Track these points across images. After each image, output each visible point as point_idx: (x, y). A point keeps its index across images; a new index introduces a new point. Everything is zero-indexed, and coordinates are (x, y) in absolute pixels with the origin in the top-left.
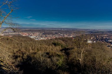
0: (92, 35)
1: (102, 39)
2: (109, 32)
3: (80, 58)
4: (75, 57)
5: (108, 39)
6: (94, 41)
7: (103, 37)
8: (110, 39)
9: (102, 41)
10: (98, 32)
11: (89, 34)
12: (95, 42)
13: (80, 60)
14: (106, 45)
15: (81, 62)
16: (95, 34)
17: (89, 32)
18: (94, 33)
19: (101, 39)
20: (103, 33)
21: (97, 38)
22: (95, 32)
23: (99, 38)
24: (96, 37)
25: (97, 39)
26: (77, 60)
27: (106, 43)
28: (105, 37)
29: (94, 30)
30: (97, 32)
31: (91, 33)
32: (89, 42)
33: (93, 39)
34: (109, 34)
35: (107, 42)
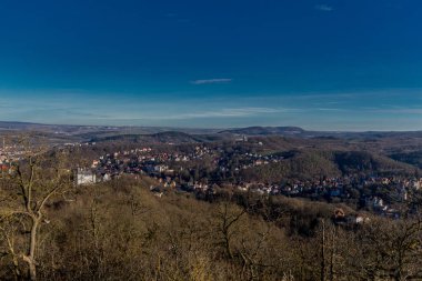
0: (94, 149)
1: (133, 166)
2: (154, 136)
3: (28, 254)
4: (5, 254)
5: (154, 164)
6: (103, 175)
7: (135, 158)
8: (161, 163)
9: (136, 172)
10: (119, 137)
11: (84, 148)
12: (106, 177)
13: (29, 259)
14: (149, 184)
15: (32, 268)
16: (106, 144)
17: (83, 136)
18: (102, 140)
19: (129, 164)
20: (135, 141)
21: (114, 162)
22: (108, 138)
23: (122, 163)
24: (112, 157)
25: (117, 167)
26: (16, 263)
27: (148, 178)
28: (144, 154)
29: (104, 130)
30: (114, 138)
31: (93, 141)
32: (85, 179)
33: (103, 164)
34: (155, 142)
35: (152, 175)
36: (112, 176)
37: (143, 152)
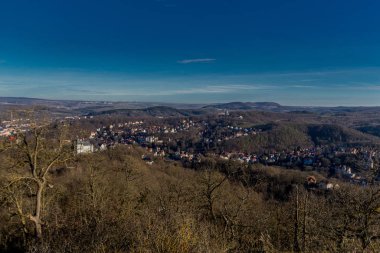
0: (92, 122)
1: (127, 137)
2: (145, 110)
3: (35, 215)
4: (14, 214)
5: (145, 135)
6: (100, 145)
7: (129, 130)
8: (151, 135)
9: (129, 143)
10: (114, 111)
11: (83, 121)
12: (103, 146)
13: (35, 219)
14: (140, 153)
15: (39, 227)
16: (103, 117)
17: (82, 110)
18: (99, 114)
19: (123, 136)
20: (128, 115)
21: (109, 133)
22: (104, 112)
23: (116, 134)
24: (108, 129)
25: (112, 138)
26: (24, 222)
27: (140, 147)
28: (136, 127)
29: (101, 105)
30: (109, 112)
31: (91, 114)
32: (84, 149)
33: (100, 135)
34: (146, 116)
35: (144, 146)
36: (108, 147)
37: (135, 125)
